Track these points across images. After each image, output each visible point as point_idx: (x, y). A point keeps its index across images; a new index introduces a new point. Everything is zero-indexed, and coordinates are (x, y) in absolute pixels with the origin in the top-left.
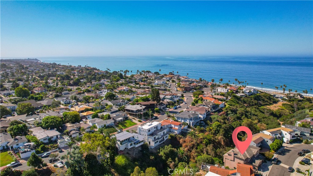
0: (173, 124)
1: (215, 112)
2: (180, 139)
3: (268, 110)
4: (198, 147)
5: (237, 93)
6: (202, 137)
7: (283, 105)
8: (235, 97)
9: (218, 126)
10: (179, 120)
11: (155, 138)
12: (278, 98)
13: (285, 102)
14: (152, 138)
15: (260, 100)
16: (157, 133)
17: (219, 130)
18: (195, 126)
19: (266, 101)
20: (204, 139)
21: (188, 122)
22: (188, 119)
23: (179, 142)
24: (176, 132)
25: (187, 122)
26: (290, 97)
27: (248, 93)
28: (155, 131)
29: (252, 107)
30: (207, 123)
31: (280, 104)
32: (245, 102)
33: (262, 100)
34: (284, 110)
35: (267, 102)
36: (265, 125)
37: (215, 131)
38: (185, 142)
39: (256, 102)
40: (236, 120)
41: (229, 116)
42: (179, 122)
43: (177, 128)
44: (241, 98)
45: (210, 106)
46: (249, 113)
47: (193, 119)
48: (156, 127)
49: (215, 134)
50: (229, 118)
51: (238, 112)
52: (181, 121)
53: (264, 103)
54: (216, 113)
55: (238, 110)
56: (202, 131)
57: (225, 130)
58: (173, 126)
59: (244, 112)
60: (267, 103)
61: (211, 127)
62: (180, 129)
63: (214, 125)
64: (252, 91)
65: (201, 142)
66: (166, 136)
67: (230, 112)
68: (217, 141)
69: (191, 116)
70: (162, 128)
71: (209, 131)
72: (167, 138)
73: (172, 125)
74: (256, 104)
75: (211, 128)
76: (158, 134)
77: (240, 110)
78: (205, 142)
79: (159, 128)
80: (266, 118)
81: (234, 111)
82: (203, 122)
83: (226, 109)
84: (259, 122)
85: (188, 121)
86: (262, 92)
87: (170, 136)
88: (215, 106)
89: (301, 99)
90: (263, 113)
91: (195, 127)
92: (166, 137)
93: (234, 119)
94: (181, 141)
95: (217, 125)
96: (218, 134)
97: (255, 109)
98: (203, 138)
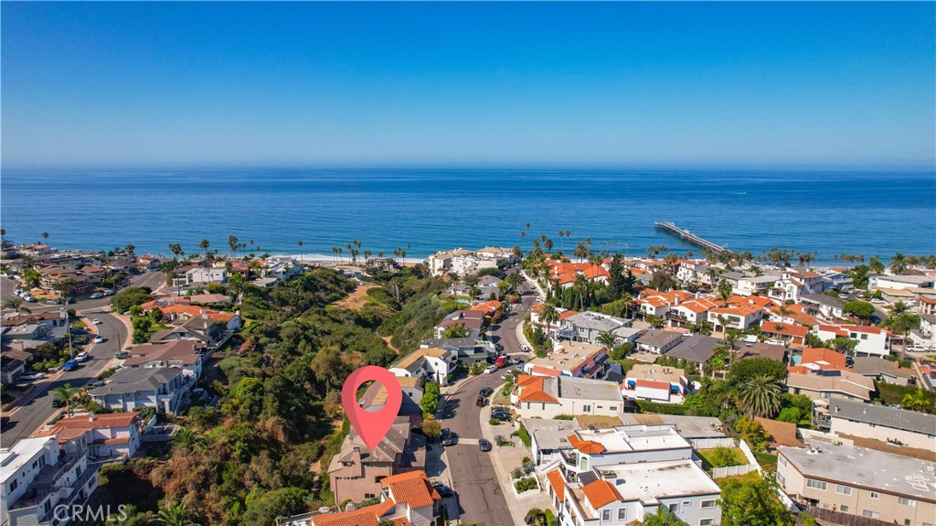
0: (105, 428)
1: (222, 348)
2: (148, 472)
3: (344, 312)
4: (225, 475)
5: (254, 279)
6: (224, 439)
7: (370, 292)
8: (254, 290)
9: (254, 390)
10: (114, 407)
11: (48, 505)
12: (350, 276)
13: (371, 286)
14: (33, 511)
15: (317, 290)
16: (54, 483)
17: (261, 400)
18: (184, 410)
19: (332, 290)
20: (233, 443)
21: (152, 403)
22: (152, 393)
23: (149, 483)
24: (126, 451)
25: (148, 404)
26: (374, 271)
27: (284, 273)
28: (36, 478)
29: (307, 312)
30: (213, 388)
31: (362, 290)
32: (284, 302)
33: (321, 287)
34: (378, 305)
35: (335, 291)
36: (360, 354)
37: (251, 407)
38: (170, 474)
39: (309, 295)
40: (289, 357)
41: (267, 350)
42: (118, 410)
43: (124, 435)
44: (270, 290)
45: (202, 333)
46: (311, 331)
47: (168, 387)
48: (40, 460)
49: (252, 417)
50: (268, 358)
51: (282, 334)
52: (125, 406)
53: (327, 295)
54: (228, 350)
55: (280, 328)
56: (213, 421)
57: (276, 395)
58: (106, 433)
59: (300, 331)
60: (334, 294)
61: (233, 400)
62: (136, 436)
63: (240, 389)
64: (291, 266)
65: (227, 457)
66: (89, 481)
67: (263, 340)
68: (265, 435)
69: (162, 379)
70: (62, 453)
71: (234, 414)
72: (94, 487)
73: (100, 431)
74: (312, 303)
75: (236, 401)
76: (58, 483)
77: (288, 327)
78: (238, 452)
79: (53, 460)
80: (352, 334)
81: (273, 334)
82: (201, 389)
83: (251, 332)
84: (343, 348)
85: (154, 398)
86: (313, 268)
87: (104, 475)
88: (217, 330)
89: (396, 271)
90: (340, 322)
91: (184, 415)
92: (90, 485)
93: (283, 358)
94: (155, 476)
95: (251, 386)
96: (261, 416)
97: (317, 316)
98: (230, 442)
